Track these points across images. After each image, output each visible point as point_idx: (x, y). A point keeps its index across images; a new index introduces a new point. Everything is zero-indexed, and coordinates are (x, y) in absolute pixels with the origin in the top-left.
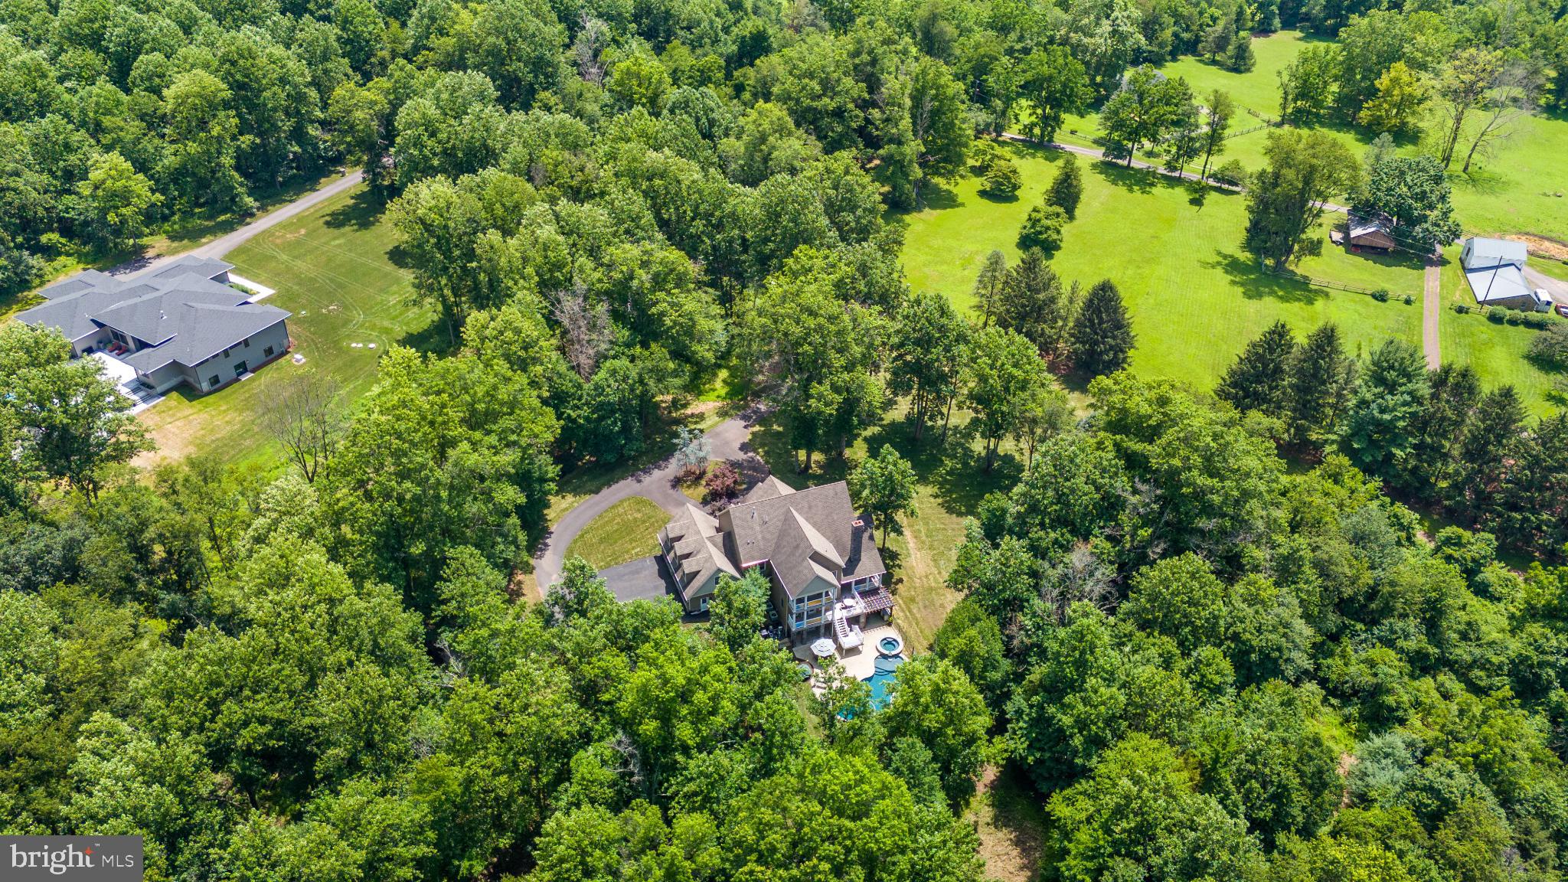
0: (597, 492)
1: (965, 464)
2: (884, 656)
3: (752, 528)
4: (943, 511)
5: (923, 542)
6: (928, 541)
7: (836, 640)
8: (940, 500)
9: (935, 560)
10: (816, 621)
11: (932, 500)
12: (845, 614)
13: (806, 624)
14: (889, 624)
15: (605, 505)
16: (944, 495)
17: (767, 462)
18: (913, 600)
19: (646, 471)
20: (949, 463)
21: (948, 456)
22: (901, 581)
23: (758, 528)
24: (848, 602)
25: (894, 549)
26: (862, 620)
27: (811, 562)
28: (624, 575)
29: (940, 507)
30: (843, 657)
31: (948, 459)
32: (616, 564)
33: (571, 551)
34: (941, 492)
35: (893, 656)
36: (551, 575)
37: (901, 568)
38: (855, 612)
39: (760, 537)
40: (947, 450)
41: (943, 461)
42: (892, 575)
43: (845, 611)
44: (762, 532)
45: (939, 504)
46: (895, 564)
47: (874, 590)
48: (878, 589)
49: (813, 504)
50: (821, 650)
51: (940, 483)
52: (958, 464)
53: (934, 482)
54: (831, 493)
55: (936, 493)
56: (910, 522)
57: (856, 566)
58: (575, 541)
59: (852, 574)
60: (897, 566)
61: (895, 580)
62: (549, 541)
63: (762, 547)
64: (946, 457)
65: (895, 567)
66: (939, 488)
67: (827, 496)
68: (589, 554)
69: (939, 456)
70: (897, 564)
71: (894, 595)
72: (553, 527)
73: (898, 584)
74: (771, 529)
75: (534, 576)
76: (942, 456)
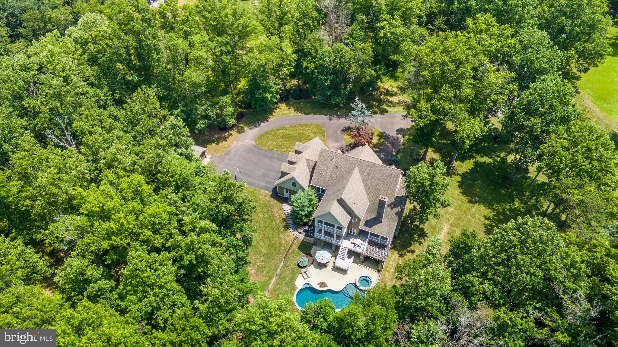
0: (306, 114)
3: (327, 167)
4: (484, 230)
7: (335, 258)
8: (487, 222)
10: (329, 239)
11: (483, 219)
12: (351, 247)
13: (323, 237)
15: (303, 122)
17: (403, 144)
19: (339, 117)
21: (521, 200)
22: (413, 252)
23: (331, 168)
24: (358, 241)
25: (427, 231)
26: (362, 257)
27: (336, 203)
28: (274, 158)
29: (484, 226)
30: (333, 269)
31: (519, 201)
32: (276, 150)
33: (266, 134)
34: (493, 218)
35: (360, 290)
36: (246, 139)
37: (420, 245)
38: (357, 249)
39: (329, 174)
40: (524, 196)
41: (514, 201)
42: (411, 245)
43: (353, 245)
44: (332, 172)
45: (484, 224)
46: (417, 239)
47: (383, 245)
48: (386, 246)
49: (373, 173)
50: (321, 257)
51: (498, 213)
52: (523, 208)
53: (494, 209)
54: (388, 173)
55: (490, 217)
56: (453, 217)
57: (377, 224)
58: (273, 130)
59: (371, 227)
60: (417, 241)
61: (409, 249)
62: (263, 124)
63: (327, 180)
64: (519, 200)
65: (415, 240)
66: (494, 215)
67: (384, 173)
68: (272, 139)
69: (515, 197)
70: (419, 239)
71: (399, 257)
72: (271, 119)
73: (408, 252)
74: (338, 173)
75: (239, 135)
76: (517, 198)
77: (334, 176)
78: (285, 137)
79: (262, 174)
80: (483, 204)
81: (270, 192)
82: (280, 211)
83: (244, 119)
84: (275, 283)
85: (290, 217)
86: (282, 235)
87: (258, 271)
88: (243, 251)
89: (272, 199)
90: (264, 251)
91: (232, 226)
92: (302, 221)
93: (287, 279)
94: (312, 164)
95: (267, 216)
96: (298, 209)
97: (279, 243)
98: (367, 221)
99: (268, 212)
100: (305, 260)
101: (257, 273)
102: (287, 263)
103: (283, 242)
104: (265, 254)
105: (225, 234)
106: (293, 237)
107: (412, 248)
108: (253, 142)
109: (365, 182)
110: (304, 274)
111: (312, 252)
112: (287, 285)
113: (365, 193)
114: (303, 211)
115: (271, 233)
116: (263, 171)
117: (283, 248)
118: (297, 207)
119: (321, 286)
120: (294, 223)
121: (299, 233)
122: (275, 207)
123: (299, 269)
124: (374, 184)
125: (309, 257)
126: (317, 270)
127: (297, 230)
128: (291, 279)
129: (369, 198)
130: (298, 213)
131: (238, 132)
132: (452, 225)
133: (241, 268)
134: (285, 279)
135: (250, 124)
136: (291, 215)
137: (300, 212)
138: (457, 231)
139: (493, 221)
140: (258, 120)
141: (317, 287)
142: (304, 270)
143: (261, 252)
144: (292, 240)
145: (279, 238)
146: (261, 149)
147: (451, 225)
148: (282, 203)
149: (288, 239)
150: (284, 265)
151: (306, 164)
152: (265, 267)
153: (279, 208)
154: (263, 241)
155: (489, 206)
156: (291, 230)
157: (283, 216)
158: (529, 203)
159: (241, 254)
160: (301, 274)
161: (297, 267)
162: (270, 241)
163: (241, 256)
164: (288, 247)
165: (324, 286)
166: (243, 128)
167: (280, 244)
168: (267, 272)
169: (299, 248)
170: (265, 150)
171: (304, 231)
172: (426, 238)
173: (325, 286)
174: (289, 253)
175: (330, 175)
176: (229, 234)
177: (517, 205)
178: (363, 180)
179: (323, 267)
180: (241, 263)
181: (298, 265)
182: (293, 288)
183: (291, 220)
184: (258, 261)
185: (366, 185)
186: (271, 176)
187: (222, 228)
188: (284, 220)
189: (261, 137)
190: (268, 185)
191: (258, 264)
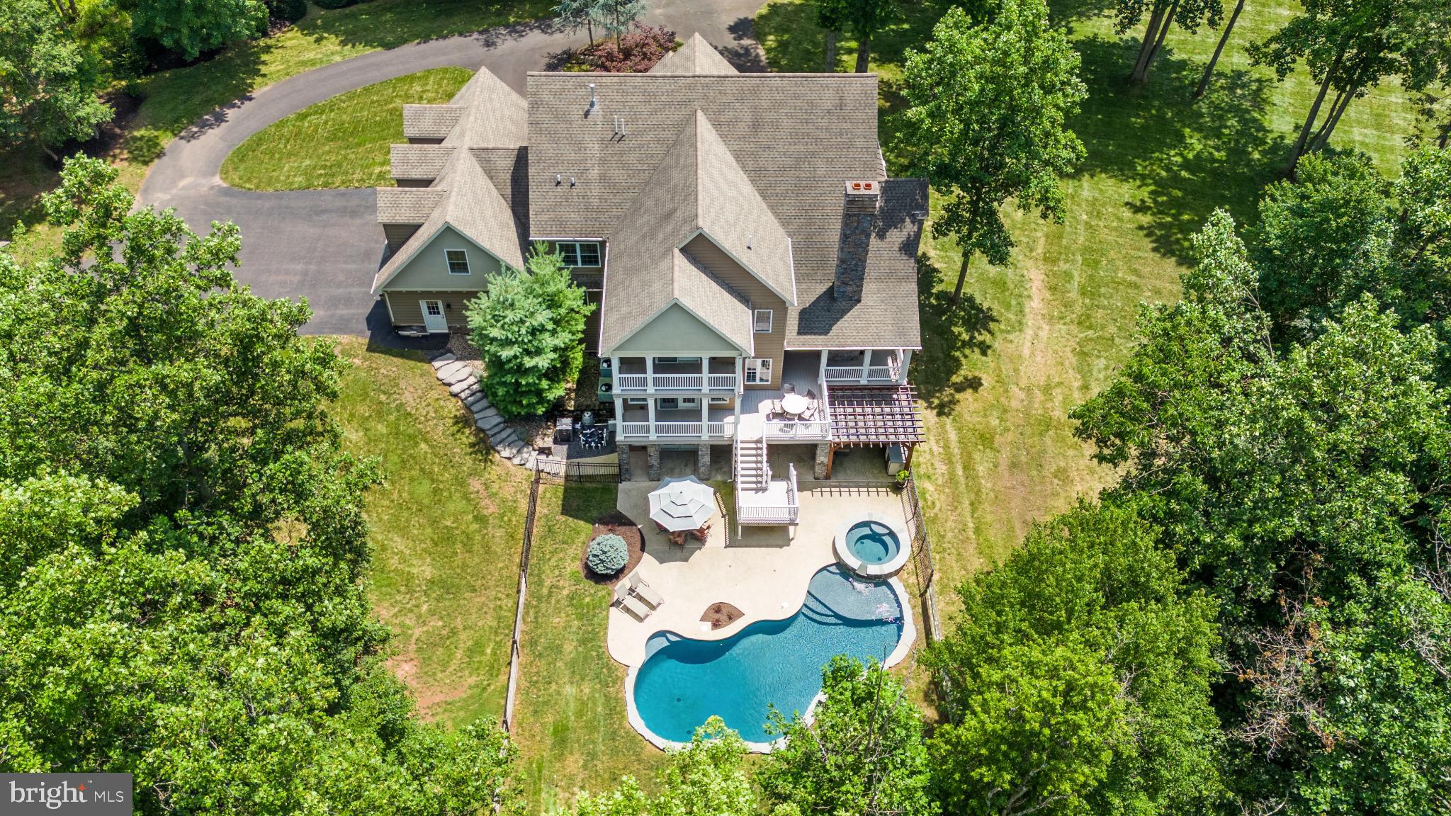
0: (390, 46)
1: (1237, 153)
2: (845, 571)
3: (579, 146)
4: (1148, 244)
5: (1068, 305)
6: (1080, 304)
7: (727, 493)
8: (1146, 219)
9: (1083, 355)
10: (679, 433)
11: (1127, 213)
12: (775, 432)
13: (652, 432)
14: (897, 488)
15: (391, 71)
16: (1161, 210)
18: (986, 439)
20: (1196, 143)
21: (1200, 129)
22: (974, 384)
23: (595, 149)
24: (794, 402)
25: (985, 301)
26: (823, 458)
27: (680, 261)
28: (324, 211)
29: (1141, 233)
30: (732, 543)
31: (1197, 135)
32: (326, 185)
33: (260, 141)
34: (1155, 202)
35: (869, 579)
36: (182, 176)
37: (984, 353)
38: (801, 434)
39: (594, 173)
40: (1202, 115)
41: (1183, 136)
42: (958, 364)
43: (778, 423)
44: (603, 161)
45: (1141, 228)
46: (965, 337)
47: (881, 389)
48: (894, 388)
49: (768, 117)
50: (675, 511)
51: (1159, 182)
52: (1218, 150)
53: (1143, 177)
54: (828, 100)
55: (1143, 201)
56: (1039, 234)
57: (844, 312)
58: (282, 124)
59: (826, 332)
60: (970, 344)
61: (955, 379)
62: (231, 113)
63: (595, 202)
64: (1194, 130)
65: (964, 344)
66: (1152, 192)
67: (812, 105)
68: (290, 155)
69: (1178, 126)
70: (972, 338)
71: (939, 414)
72: (261, 89)
73: (960, 388)
74: (632, 158)
75: (147, 171)
76: (1185, 126)
77: (617, 174)
78: (340, 135)
79: (296, 279)
80: (1104, 171)
81: (360, 333)
82: (434, 394)
83: (145, 110)
84: (524, 684)
85: (484, 403)
86: (475, 485)
87: (426, 661)
88: (340, 592)
89: (381, 359)
90: (424, 570)
91: (236, 487)
92: (542, 400)
93: (568, 648)
94: (505, 165)
95: (382, 429)
96: (516, 350)
97: (476, 518)
98: (804, 314)
99: (380, 415)
100: (614, 544)
101: (425, 674)
102: (540, 583)
103: (490, 508)
104: (431, 582)
105: (213, 540)
106: (522, 478)
107: (965, 372)
108: (217, 180)
109: (751, 164)
110: (630, 602)
111: (623, 506)
112: (577, 671)
113: (764, 205)
114: (539, 352)
115: (425, 488)
116: (299, 267)
117: (499, 533)
118: (507, 343)
119: (716, 625)
120: (511, 420)
121: (542, 451)
122: (403, 384)
123: (601, 590)
124: (789, 161)
125: (622, 529)
126: (674, 567)
127: (529, 442)
128: (583, 642)
129: (785, 223)
130: (521, 370)
131: (135, 159)
132: (1049, 259)
133: (357, 679)
134: (558, 649)
135: (177, 120)
136: (486, 390)
137: (529, 362)
138: (1076, 274)
139: (1160, 212)
140: (208, 103)
141: (706, 633)
142: (625, 583)
143: (409, 578)
144: (526, 487)
145: (466, 497)
146: (260, 197)
147: (1046, 259)
148: (430, 361)
149: (507, 492)
150: (531, 595)
151: (479, 170)
152: (454, 632)
153: (421, 382)
154: (404, 531)
155: (1121, 170)
156: (506, 453)
157: (453, 408)
158: (1226, 131)
159: (334, 612)
160: (617, 603)
161: (589, 586)
162: (434, 522)
163: (341, 620)
164: (519, 521)
165: (731, 618)
166: (153, 143)
167: (481, 519)
168: (471, 652)
169: (567, 510)
170: (278, 194)
171: (561, 438)
172: (992, 325)
173: (733, 615)
174: (535, 542)
175: (603, 177)
176: (236, 531)
177: (1199, 147)
178: (738, 156)
179: (689, 546)
180: (348, 654)
181: (593, 576)
182: (608, 672)
183: (492, 412)
184: (409, 621)
185: (757, 175)
186: (341, 277)
187: (182, 513)
188: (464, 421)
189: (241, 155)
190: (343, 312)
191: (417, 632)
